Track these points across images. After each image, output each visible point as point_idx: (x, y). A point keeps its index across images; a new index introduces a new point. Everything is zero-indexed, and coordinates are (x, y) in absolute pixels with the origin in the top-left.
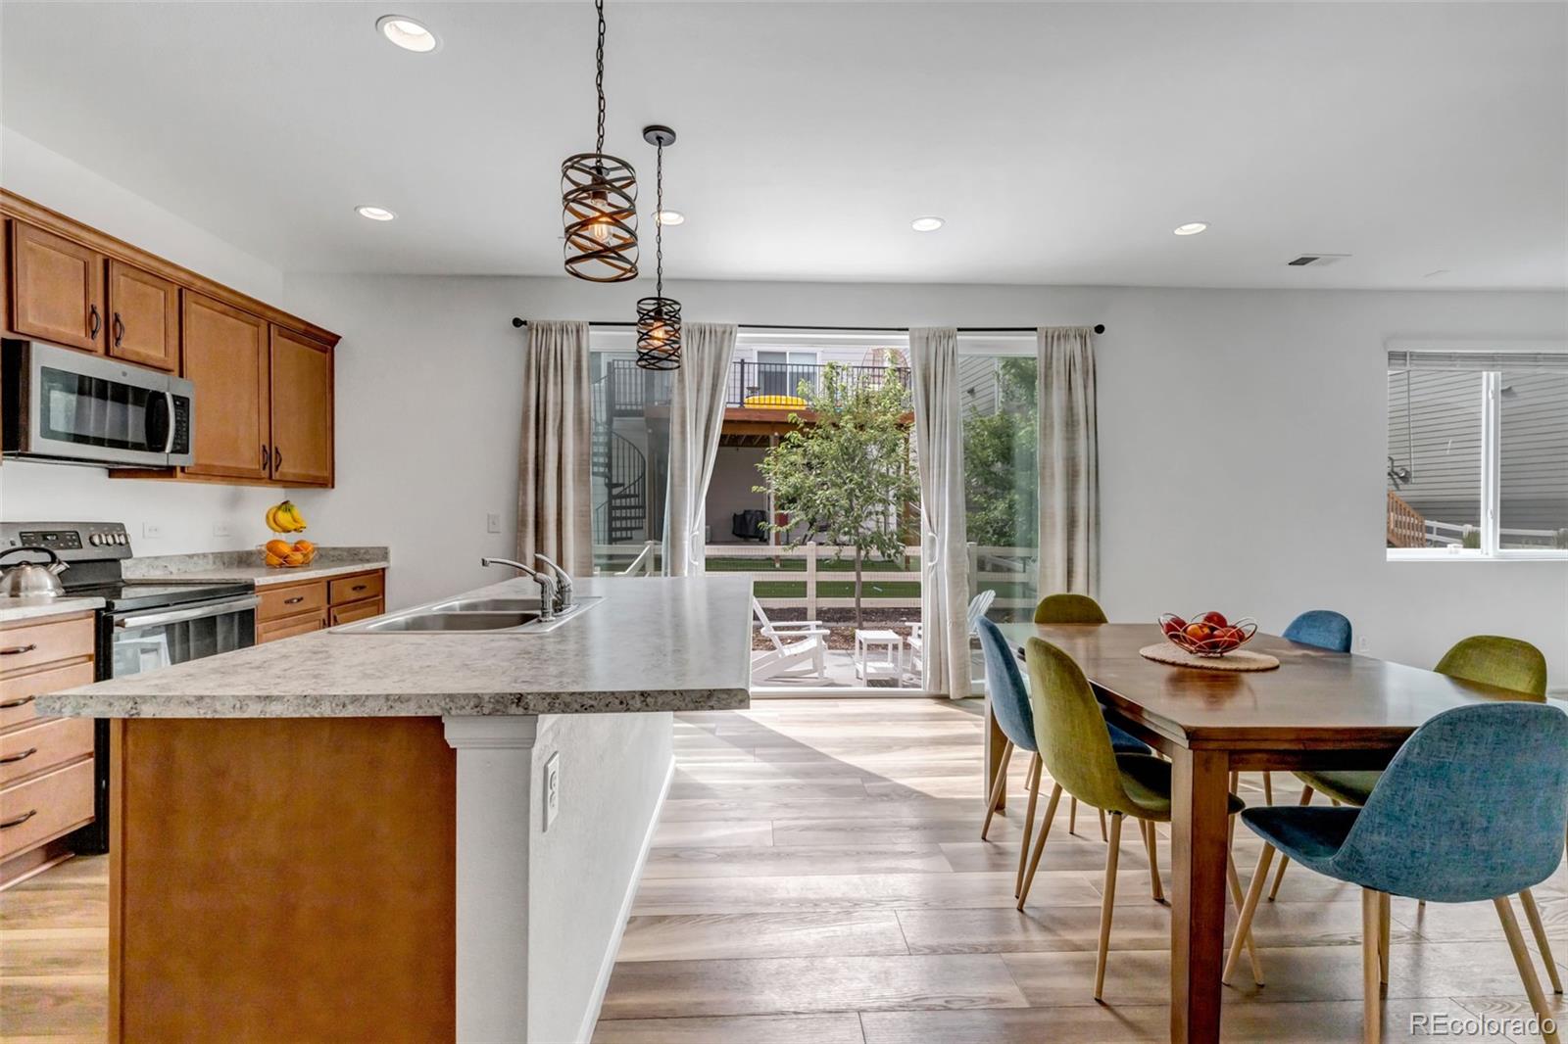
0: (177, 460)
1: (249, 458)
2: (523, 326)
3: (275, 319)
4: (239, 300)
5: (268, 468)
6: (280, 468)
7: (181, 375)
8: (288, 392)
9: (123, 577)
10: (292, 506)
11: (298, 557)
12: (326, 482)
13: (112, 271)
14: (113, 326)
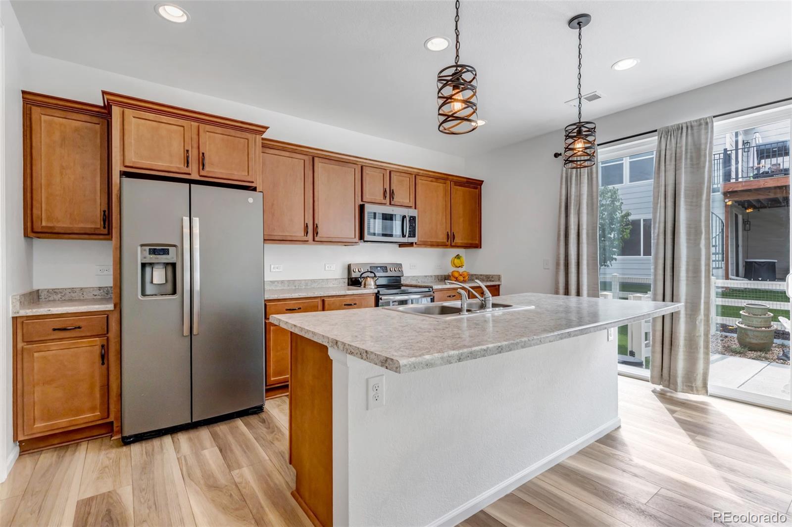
0: (411, 240)
1: (442, 238)
2: (560, 156)
3: (453, 179)
4: (437, 175)
5: (449, 241)
6: (455, 241)
7: (415, 209)
8: (459, 209)
9: (402, 283)
10: (461, 257)
11: (461, 278)
12: (478, 246)
13: (392, 175)
14: (392, 194)
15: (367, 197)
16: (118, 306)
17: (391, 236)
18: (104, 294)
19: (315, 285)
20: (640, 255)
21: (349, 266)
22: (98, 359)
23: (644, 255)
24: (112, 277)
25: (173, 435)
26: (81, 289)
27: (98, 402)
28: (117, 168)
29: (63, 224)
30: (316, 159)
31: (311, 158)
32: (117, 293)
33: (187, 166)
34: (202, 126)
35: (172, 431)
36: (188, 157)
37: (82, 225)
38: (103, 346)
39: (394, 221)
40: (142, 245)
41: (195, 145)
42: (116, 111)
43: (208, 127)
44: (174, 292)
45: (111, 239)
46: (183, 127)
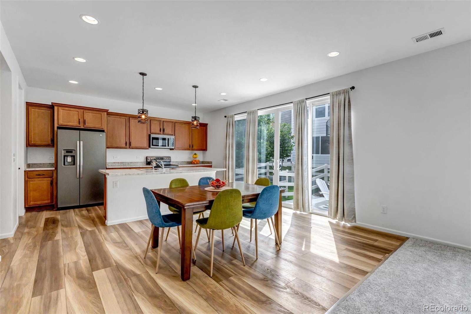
0: (172, 147)
1: (187, 146)
4: (185, 122)
5: (191, 148)
6: (193, 148)
7: (175, 135)
8: (196, 135)
10: (197, 154)
11: (196, 163)
12: (205, 150)
13: (164, 123)
14: (164, 130)
15: (153, 131)
16: (56, 168)
17: (158, 146)
18: (51, 165)
19: (132, 164)
20: (319, 154)
21: (147, 157)
22: (50, 184)
23: (321, 154)
24: (54, 160)
25: (74, 209)
26: (44, 164)
27: (49, 198)
28: (56, 126)
29: (39, 143)
30: (130, 118)
31: (128, 118)
32: (56, 165)
33: (79, 124)
34: (85, 111)
35: (74, 208)
36: (79, 121)
37: (44, 143)
38: (51, 181)
39: (159, 140)
40: (64, 150)
41: (82, 117)
42: (56, 108)
43: (87, 111)
44: (74, 164)
45: (54, 147)
46: (78, 111)
